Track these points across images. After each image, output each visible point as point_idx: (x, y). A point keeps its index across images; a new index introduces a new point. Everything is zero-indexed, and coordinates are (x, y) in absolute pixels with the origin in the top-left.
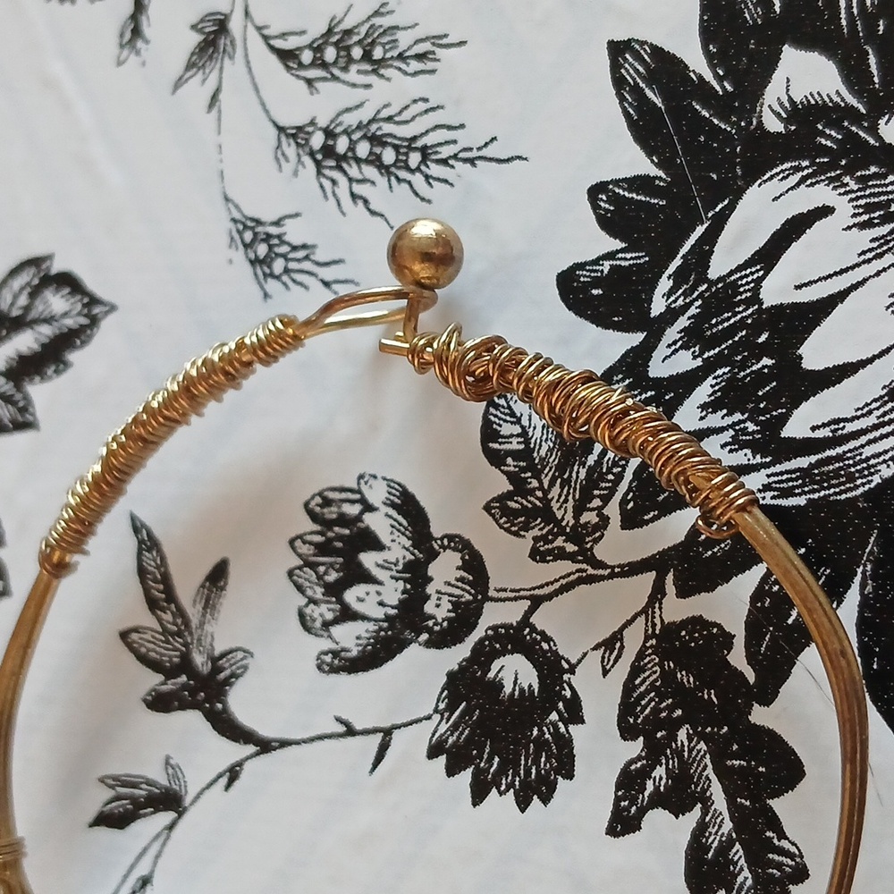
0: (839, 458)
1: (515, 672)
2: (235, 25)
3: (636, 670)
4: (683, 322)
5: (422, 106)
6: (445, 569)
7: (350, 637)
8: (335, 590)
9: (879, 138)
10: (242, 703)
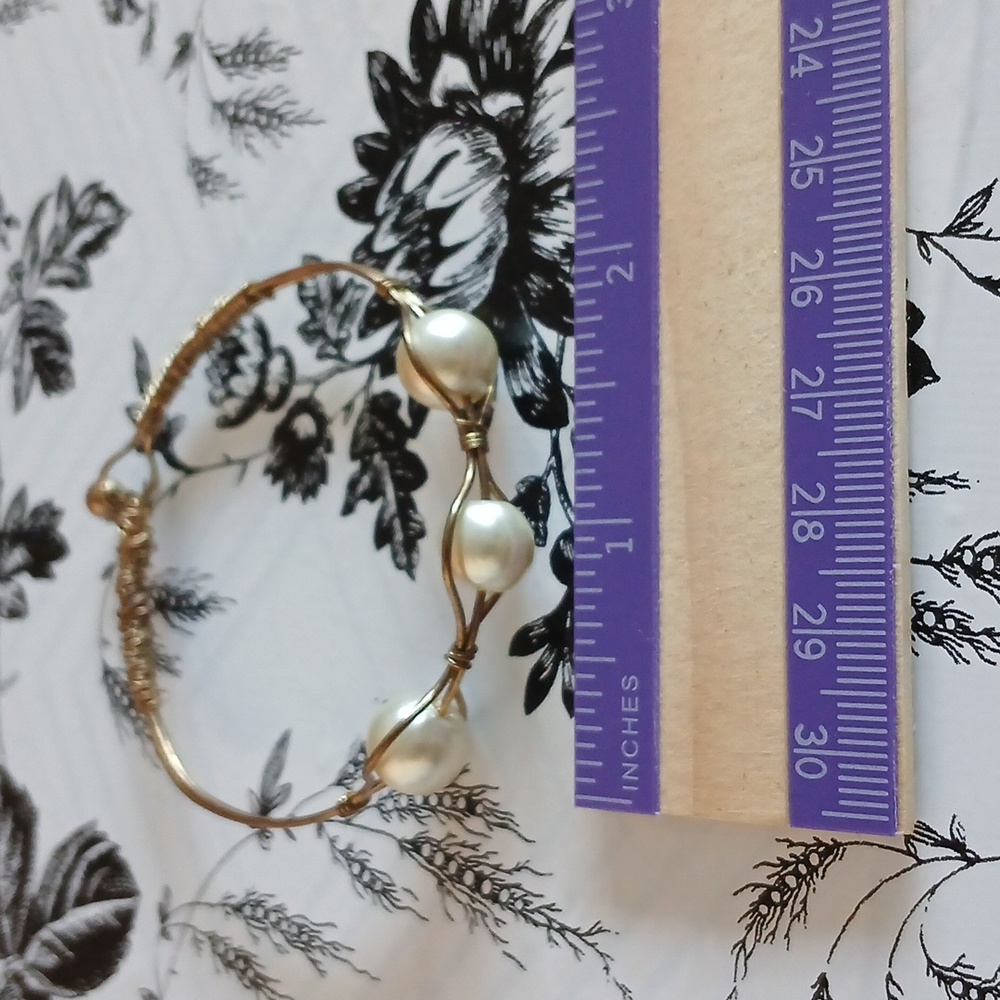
0: (454, 297)
1: (305, 425)
2: (196, 41)
3: (360, 421)
4: (391, 219)
5: (279, 91)
6: (277, 366)
7: (232, 407)
8: (225, 380)
9: (483, 110)
10: (181, 447)
